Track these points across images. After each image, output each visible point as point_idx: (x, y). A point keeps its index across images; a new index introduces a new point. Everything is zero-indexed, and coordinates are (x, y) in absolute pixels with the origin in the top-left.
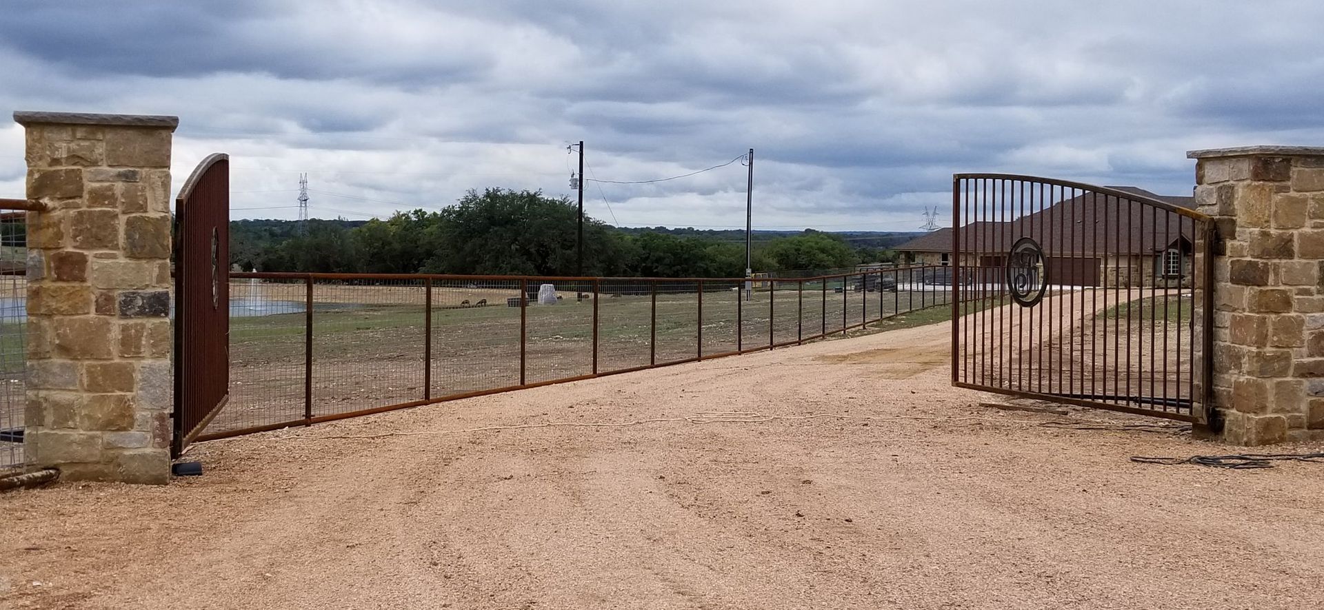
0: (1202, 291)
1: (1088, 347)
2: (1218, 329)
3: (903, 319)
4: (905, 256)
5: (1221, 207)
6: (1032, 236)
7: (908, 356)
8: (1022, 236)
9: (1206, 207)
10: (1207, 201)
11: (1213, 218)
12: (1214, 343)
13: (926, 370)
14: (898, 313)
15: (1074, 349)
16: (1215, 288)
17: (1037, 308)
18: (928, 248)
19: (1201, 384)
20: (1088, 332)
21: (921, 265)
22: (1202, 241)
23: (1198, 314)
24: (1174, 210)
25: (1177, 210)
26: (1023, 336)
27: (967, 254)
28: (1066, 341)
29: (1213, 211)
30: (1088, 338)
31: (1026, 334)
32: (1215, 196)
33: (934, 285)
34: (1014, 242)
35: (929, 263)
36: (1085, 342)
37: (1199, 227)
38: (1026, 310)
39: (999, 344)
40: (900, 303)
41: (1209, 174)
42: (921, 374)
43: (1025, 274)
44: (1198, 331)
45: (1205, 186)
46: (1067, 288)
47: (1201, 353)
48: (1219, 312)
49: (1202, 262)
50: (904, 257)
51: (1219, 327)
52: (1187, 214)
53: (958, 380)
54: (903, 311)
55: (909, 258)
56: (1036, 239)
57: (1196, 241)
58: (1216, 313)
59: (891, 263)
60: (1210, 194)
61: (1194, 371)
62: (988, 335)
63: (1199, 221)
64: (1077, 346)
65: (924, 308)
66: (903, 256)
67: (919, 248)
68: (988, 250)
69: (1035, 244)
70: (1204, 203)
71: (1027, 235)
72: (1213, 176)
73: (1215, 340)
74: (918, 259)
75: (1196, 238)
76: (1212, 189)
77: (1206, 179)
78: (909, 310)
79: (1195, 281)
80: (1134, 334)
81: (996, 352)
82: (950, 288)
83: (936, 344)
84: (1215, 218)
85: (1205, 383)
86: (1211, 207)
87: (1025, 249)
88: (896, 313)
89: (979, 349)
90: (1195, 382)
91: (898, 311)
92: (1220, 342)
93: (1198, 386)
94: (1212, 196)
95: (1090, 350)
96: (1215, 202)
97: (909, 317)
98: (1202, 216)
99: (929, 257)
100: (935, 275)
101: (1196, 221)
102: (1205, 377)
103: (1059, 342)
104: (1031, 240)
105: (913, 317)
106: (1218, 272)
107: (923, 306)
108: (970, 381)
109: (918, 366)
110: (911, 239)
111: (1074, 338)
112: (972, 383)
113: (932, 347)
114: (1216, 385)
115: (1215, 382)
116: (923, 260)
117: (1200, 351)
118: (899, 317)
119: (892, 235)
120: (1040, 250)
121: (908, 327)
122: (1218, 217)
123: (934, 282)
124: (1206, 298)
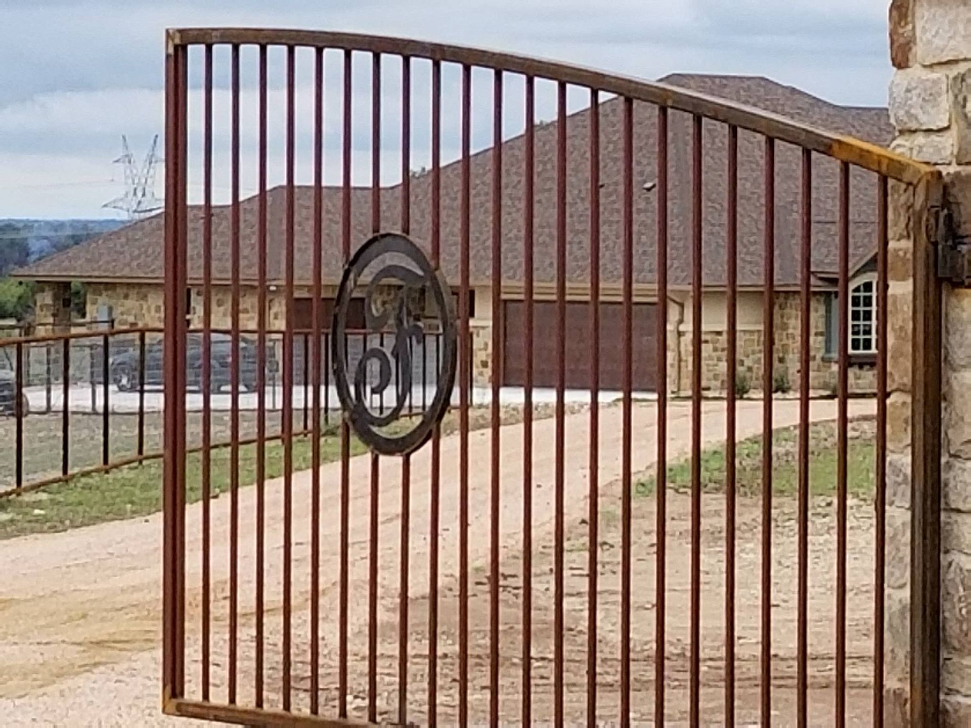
0: (909, 399)
1: (610, 582)
2: (954, 516)
3: (38, 504)
4: (56, 298)
5: (962, 138)
6: (406, 230)
7: (42, 622)
8: (376, 229)
9: (920, 139)
10: (923, 118)
11: (940, 173)
12: (944, 559)
13: (96, 665)
14: (24, 484)
15: (565, 590)
16: (944, 389)
17: (422, 457)
18: (126, 272)
19: (908, 688)
20: (611, 535)
21: (104, 328)
22: (907, 244)
23: (898, 471)
24: (827, 148)
25: (836, 147)
26: (411, 552)
27: (208, 288)
28: (543, 565)
29: (938, 150)
30: (611, 557)
31: (419, 544)
32: (946, 102)
33: (142, 392)
34: (353, 252)
35: (131, 319)
36: (599, 567)
37: (898, 198)
38: (391, 464)
39: (337, 577)
40: (32, 451)
41: (929, 35)
42: (80, 681)
43: (388, 352)
44: (898, 522)
45: (915, 72)
46: (544, 397)
47: (906, 593)
48: (957, 464)
49: (908, 309)
50: (49, 300)
51: (958, 511)
52: (864, 159)
53: (182, 694)
54: (39, 478)
55: (67, 303)
56: (422, 240)
57: (892, 245)
58: (949, 466)
59: (12, 322)
60: (930, 98)
61: (887, 647)
62: (301, 552)
63: (900, 180)
64: (574, 582)
65: (107, 467)
66: (46, 298)
67: (98, 271)
68: (304, 275)
69: (415, 253)
70: (914, 126)
71: (391, 225)
72: (937, 42)
73: (947, 552)
74: (97, 309)
75: (890, 234)
76: (935, 82)
77: (919, 51)
78: (59, 474)
79: (889, 369)
80: (748, 541)
81: (329, 602)
82: (156, 401)
83: (136, 582)
84: (944, 170)
85: (918, 683)
86: (934, 137)
87: (389, 271)
88: (19, 482)
89: (273, 595)
90: (891, 683)
91: (24, 477)
92: (963, 558)
93: (897, 694)
94: (936, 105)
95: (614, 593)
96: (946, 125)
97: (60, 498)
98: (909, 165)
99: (131, 303)
100: (142, 361)
101: (891, 182)
102: (918, 662)
103: (520, 571)
104: (403, 242)
105: (73, 497)
106: (954, 340)
107: (106, 461)
108: (219, 697)
109: (73, 654)
110: (76, 240)
111: (566, 556)
112: (226, 702)
113: (123, 590)
114: (950, 692)
115: (947, 680)
116: (111, 309)
117: (902, 587)
118: (27, 497)
119: (17, 230)
120: (431, 272)
121: (54, 529)
122: (953, 169)
123: (142, 384)
124: (919, 419)
